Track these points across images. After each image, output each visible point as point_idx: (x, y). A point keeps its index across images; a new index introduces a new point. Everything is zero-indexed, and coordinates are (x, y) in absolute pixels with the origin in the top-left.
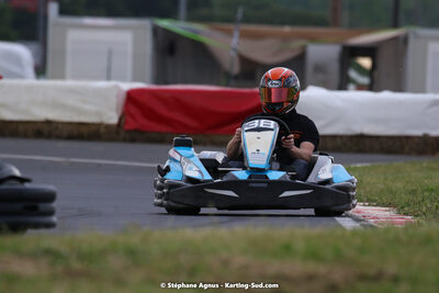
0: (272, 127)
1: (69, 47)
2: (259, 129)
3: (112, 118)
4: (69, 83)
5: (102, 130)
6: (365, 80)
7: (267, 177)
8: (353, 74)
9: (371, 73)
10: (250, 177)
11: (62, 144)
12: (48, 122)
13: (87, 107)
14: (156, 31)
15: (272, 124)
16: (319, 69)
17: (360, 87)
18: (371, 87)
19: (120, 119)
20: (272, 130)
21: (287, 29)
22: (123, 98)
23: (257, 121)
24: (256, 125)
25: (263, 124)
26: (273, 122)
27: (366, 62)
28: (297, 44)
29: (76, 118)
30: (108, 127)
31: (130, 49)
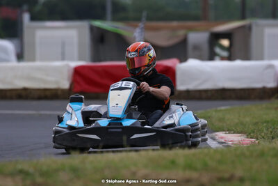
0: (131, 86)
1: (37, 40)
2: (121, 89)
3: (65, 85)
4: (38, 64)
5: (59, 93)
6: (225, 54)
7: (121, 124)
8: (218, 50)
9: (229, 49)
10: (109, 124)
11: (35, 103)
12: (25, 89)
13: (49, 78)
14: (92, 28)
15: (131, 84)
16: (197, 47)
17: (223, 58)
18: (230, 58)
19: (71, 85)
20: (130, 89)
21: (175, 24)
22: (71, 72)
23: (120, 82)
24: (120, 85)
25: (124, 84)
26: (132, 83)
27: (225, 43)
28: (181, 33)
29: (42, 86)
30: (63, 91)
31: (75, 40)
